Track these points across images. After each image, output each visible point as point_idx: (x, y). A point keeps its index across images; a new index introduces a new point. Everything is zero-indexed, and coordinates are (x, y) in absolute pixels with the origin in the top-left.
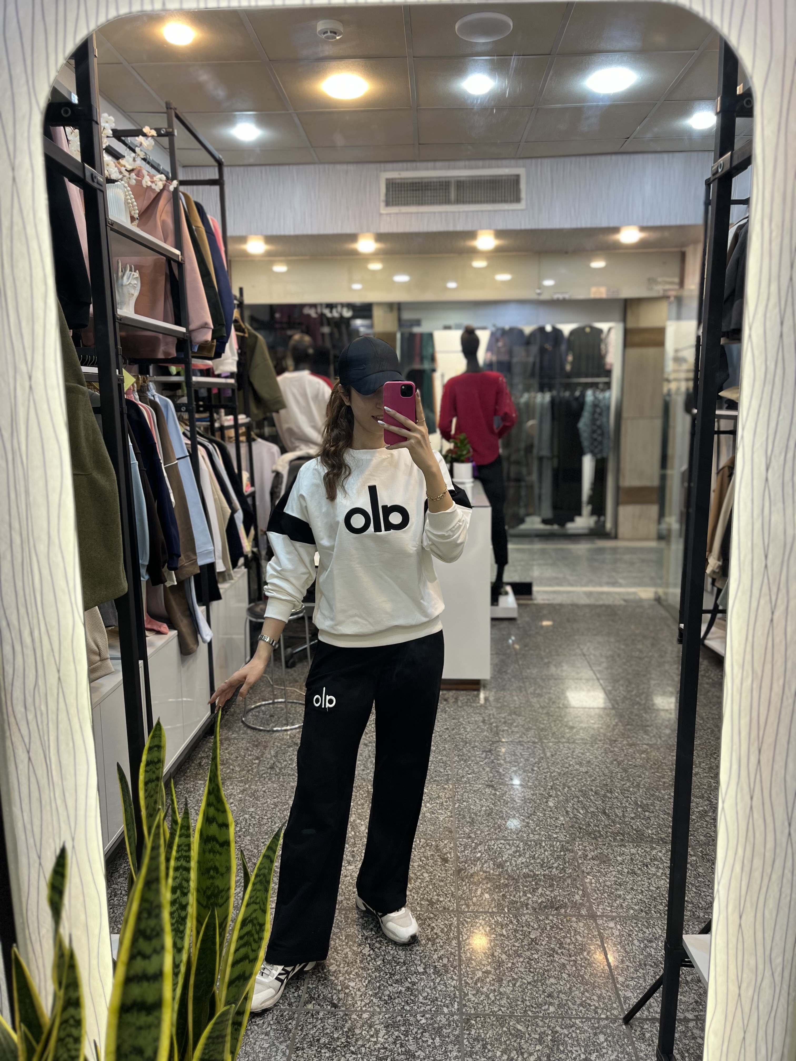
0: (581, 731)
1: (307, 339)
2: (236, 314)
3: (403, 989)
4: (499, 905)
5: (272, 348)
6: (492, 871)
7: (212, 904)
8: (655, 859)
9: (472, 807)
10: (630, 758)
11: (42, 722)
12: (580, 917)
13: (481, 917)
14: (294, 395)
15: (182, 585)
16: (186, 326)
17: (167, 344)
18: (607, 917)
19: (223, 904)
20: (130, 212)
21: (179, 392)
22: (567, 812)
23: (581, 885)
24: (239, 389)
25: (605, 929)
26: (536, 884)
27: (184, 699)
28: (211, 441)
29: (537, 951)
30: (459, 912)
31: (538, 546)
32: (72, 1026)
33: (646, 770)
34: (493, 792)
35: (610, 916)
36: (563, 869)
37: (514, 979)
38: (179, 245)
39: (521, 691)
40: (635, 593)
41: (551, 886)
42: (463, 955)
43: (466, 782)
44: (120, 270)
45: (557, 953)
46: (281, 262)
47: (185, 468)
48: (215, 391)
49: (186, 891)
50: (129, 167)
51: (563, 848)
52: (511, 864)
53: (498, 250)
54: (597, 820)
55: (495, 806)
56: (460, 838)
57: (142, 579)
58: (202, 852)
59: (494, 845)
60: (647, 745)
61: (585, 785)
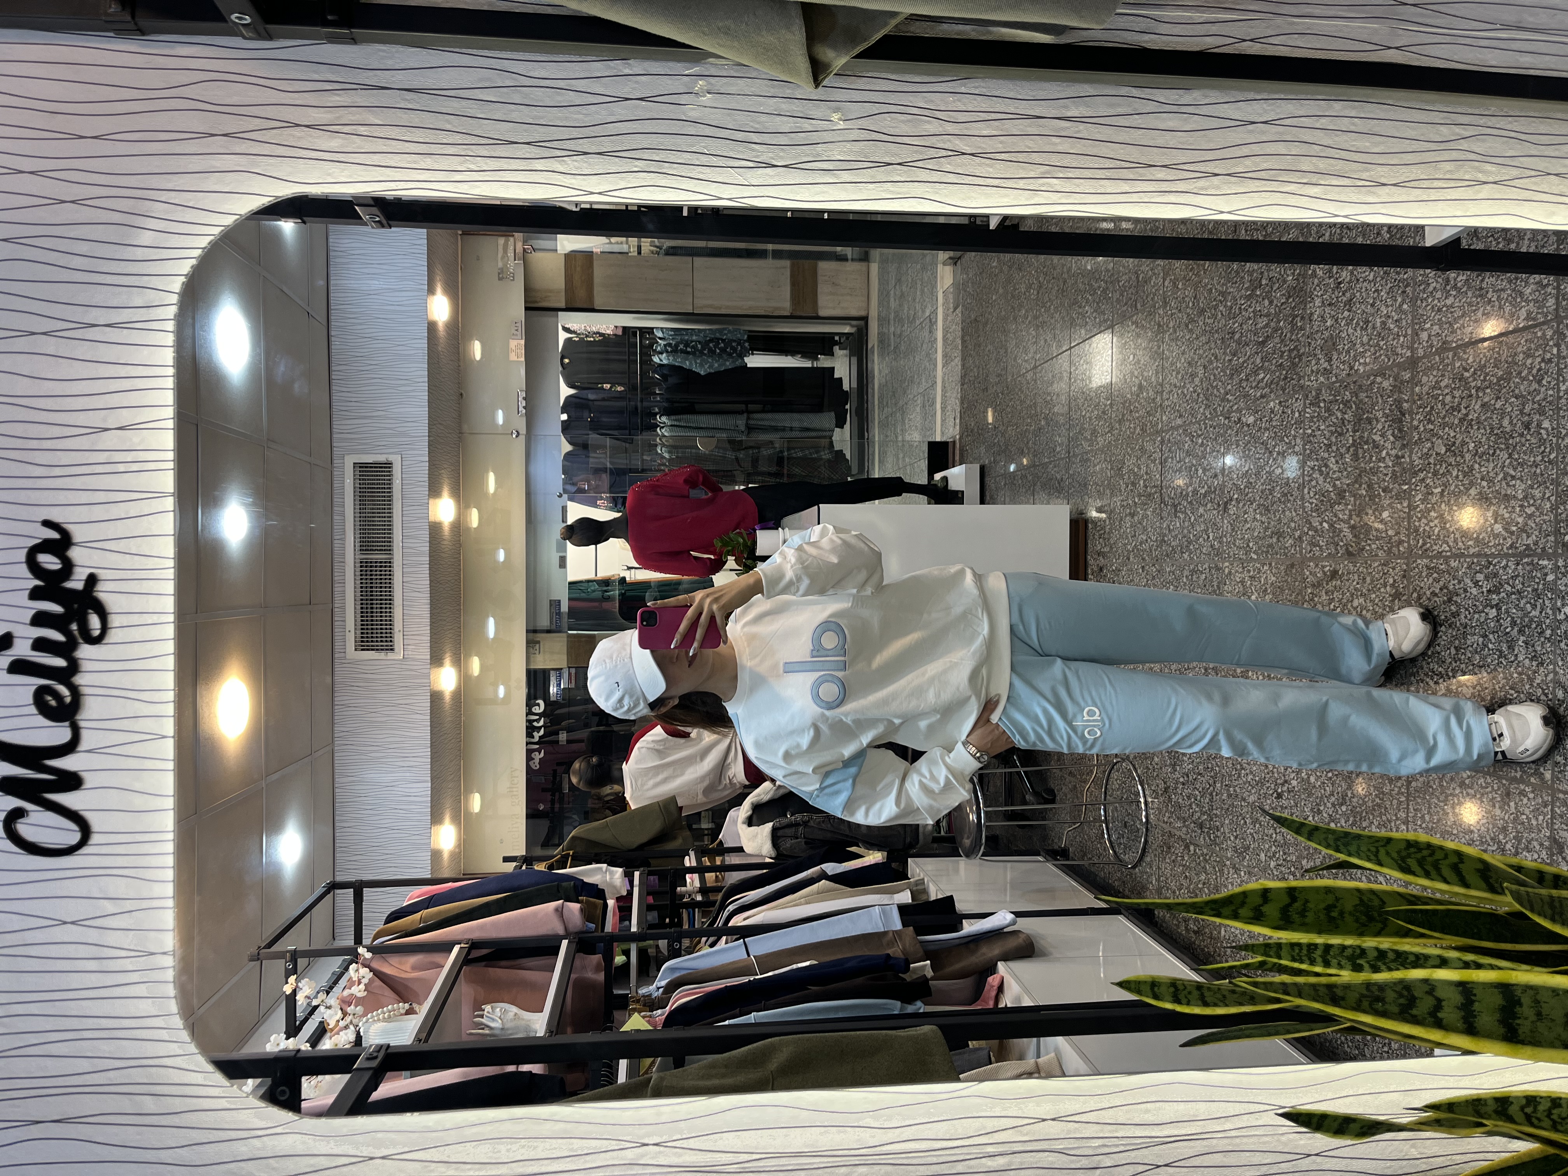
0: (1145, 374)
2: (541, 867)
3: (1522, 638)
4: (1399, 497)
5: (587, 817)
6: (1350, 507)
7: (1380, 915)
9: (1256, 534)
11: (1117, 1146)
12: (1415, 381)
13: (1417, 524)
14: (656, 785)
15: (933, 954)
16: (560, 939)
17: (584, 967)
18: (1413, 342)
19: (1381, 900)
20: (402, 1015)
21: (652, 951)
22: (1262, 396)
23: (1368, 378)
24: (649, 865)
25: (1432, 346)
26: (1367, 443)
27: (1101, 954)
28: (723, 907)
29: (1464, 443)
30: (1410, 556)
31: (876, 434)
32: (1535, 1111)
34: (1233, 503)
35: (1413, 339)
36: (1345, 405)
37: (1505, 478)
38: (445, 947)
39: (1088, 460)
40: (946, 294)
41: (1369, 421)
42: (1472, 551)
43: (1220, 542)
44: (481, 1031)
45: (1467, 415)
46: (467, 800)
47: (761, 945)
48: (651, 900)
49: (1358, 951)
50: (339, 1014)
51: (1315, 404)
52: (1339, 479)
53: (457, 493)
54: (1274, 353)
55: (1255, 500)
56: (1301, 552)
57: (921, 1011)
58: (1304, 927)
59: (1311, 503)
61: (1223, 371)
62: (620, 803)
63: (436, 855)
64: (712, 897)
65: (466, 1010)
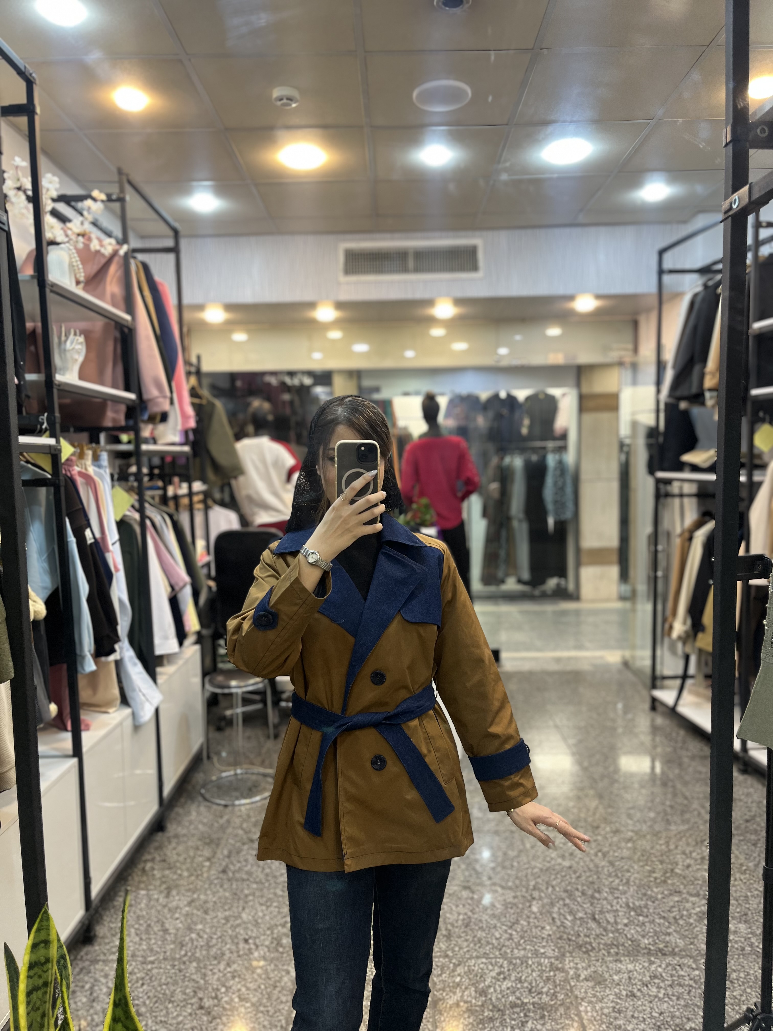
1: (266, 406)
6: (474, 1001)
8: (655, 977)
10: (615, 848)
14: (253, 461)
16: (138, 393)
17: (115, 411)
20: (75, 276)
22: (553, 919)
23: (576, 1015)
24: (194, 456)
26: (526, 1016)
33: (634, 862)
34: (471, 895)
36: (553, 994)
40: (601, 658)
41: (543, 1017)
44: (63, 334)
46: (241, 330)
48: (169, 459)
51: (553, 968)
52: (495, 991)
53: (457, 318)
54: (588, 929)
55: (474, 913)
59: (474, 966)
60: (633, 831)
61: (570, 883)
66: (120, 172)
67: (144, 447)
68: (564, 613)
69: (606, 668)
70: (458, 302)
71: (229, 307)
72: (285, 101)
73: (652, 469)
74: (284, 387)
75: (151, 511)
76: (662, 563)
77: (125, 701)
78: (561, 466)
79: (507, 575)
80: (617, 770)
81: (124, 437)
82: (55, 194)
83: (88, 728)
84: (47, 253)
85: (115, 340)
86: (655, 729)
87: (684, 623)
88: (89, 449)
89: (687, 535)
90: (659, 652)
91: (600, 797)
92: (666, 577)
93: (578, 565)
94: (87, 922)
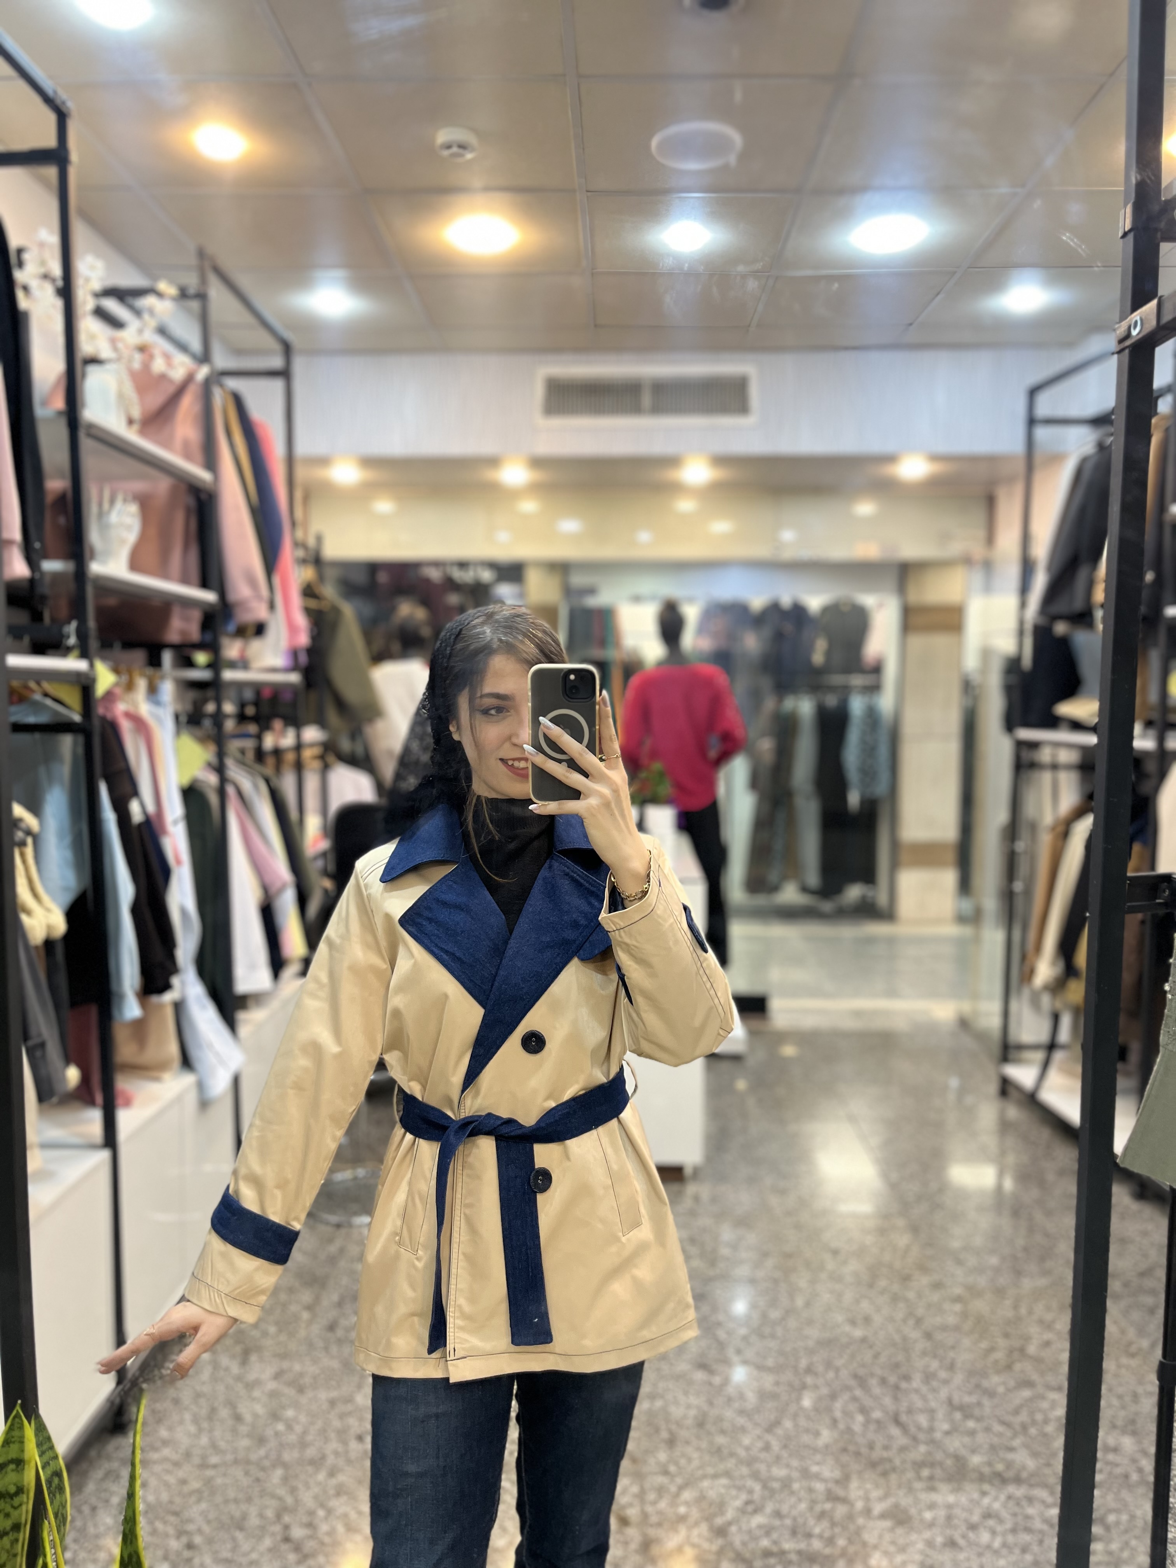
1: (421, 613)
16: (220, 589)
17: (186, 620)
20: (126, 411)
24: (307, 690)
38: (210, 464)
39: (752, 1184)
40: (925, 1012)
44: (105, 499)
46: (386, 496)
48: (268, 694)
50: (132, 343)
51: (830, 1496)
52: (740, 1530)
53: (715, 485)
54: (887, 1438)
55: (712, 1407)
60: (963, 1285)
61: (862, 1364)
62: (379, 657)
63: (323, 461)
64: (270, 761)
65: (139, 486)
66: (201, 254)
67: (228, 675)
68: (870, 941)
69: (930, 1028)
70: (720, 460)
71: (369, 462)
72: (455, 149)
73: (1010, 724)
74: (451, 584)
75: (235, 772)
76: (1023, 869)
77: (186, 1062)
78: (872, 716)
79: (784, 878)
80: (944, 1187)
81: (201, 658)
82: (97, 285)
83: (128, 1103)
84: (84, 375)
85: (188, 511)
86: (1005, 1126)
87: (1054, 963)
88: (143, 675)
89: (1061, 829)
90: (1014, 1006)
91: (915, 1229)
92: (1028, 892)
93: (895, 865)
94: (118, 1401)
